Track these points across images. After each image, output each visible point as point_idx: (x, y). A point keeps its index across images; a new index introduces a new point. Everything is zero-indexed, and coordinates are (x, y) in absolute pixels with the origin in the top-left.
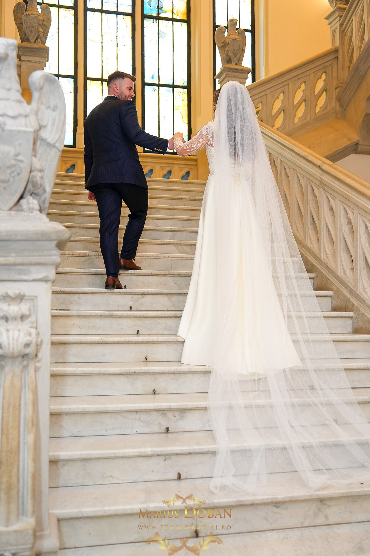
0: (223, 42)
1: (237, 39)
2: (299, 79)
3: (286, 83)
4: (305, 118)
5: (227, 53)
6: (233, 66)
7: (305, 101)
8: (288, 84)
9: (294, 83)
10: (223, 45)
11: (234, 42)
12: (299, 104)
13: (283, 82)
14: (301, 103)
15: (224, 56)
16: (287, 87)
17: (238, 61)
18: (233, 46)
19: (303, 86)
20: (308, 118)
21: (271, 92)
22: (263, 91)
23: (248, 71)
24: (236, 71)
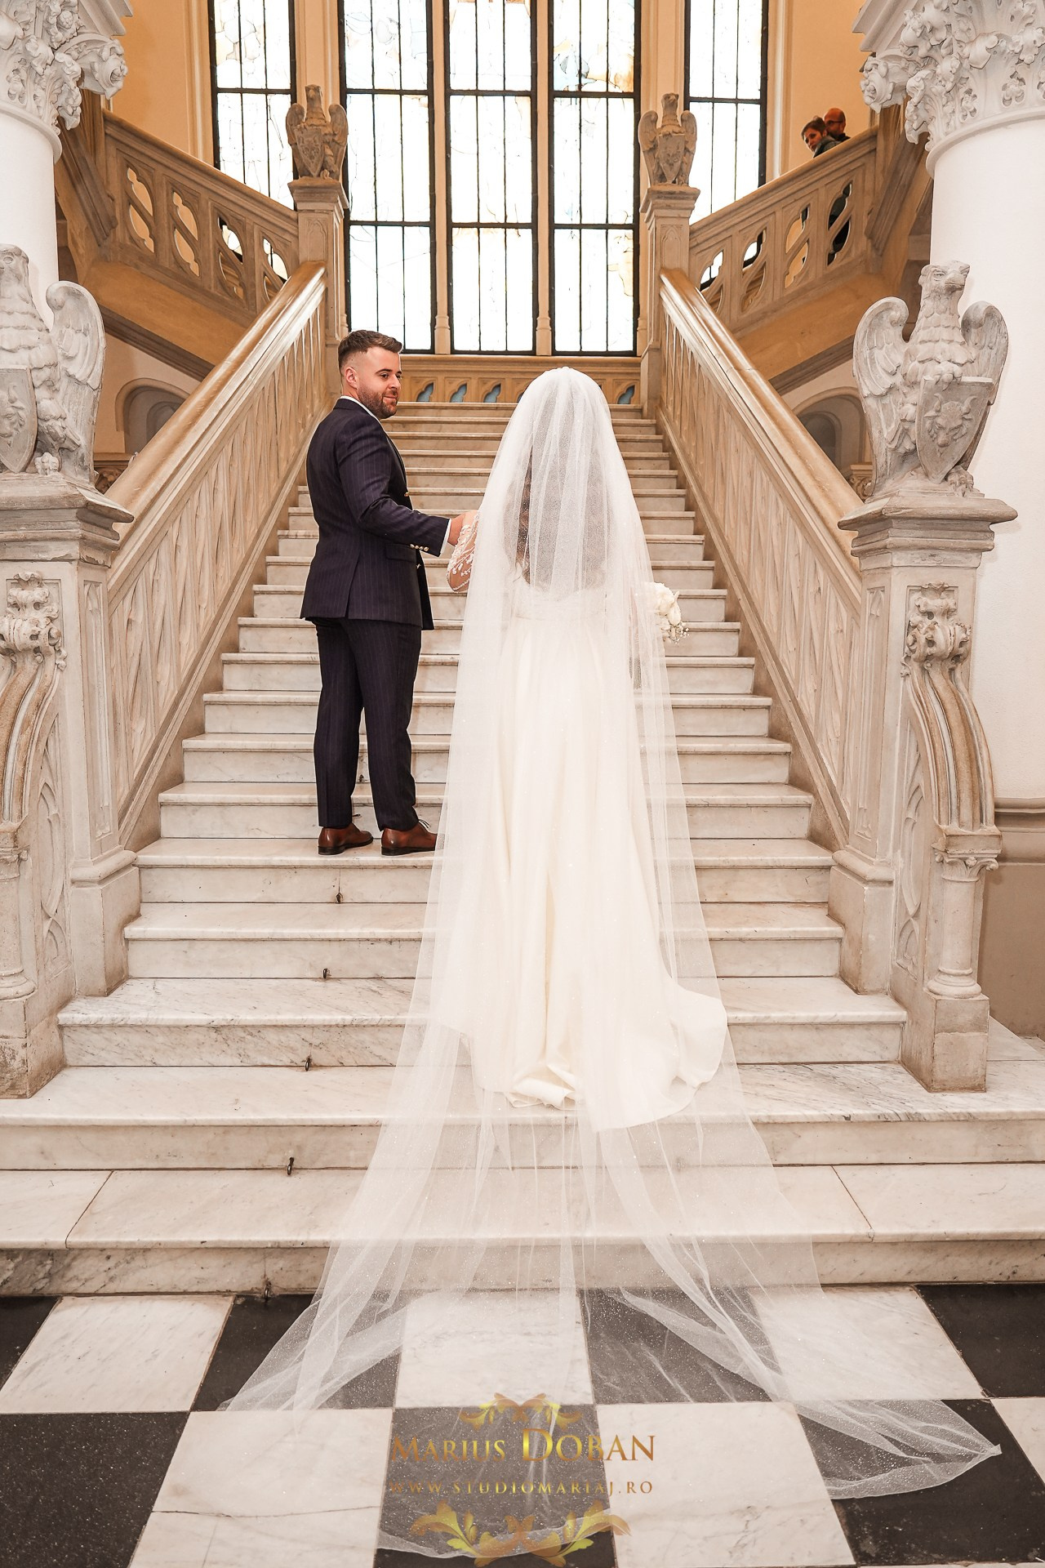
0: (653, 142)
1: (674, 132)
3: (769, 211)
4: (807, 276)
5: (658, 163)
6: (667, 187)
7: (808, 241)
8: (774, 213)
9: (785, 210)
10: (652, 146)
11: (667, 139)
12: (797, 249)
13: (764, 209)
14: (800, 248)
15: (654, 168)
16: (771, 218)
17: (677, 176)
18: (666, 148)
20: (811, 277)
21: (740, 231)
22: (726, 230)
23: (695, 195)
24: (671, 195)
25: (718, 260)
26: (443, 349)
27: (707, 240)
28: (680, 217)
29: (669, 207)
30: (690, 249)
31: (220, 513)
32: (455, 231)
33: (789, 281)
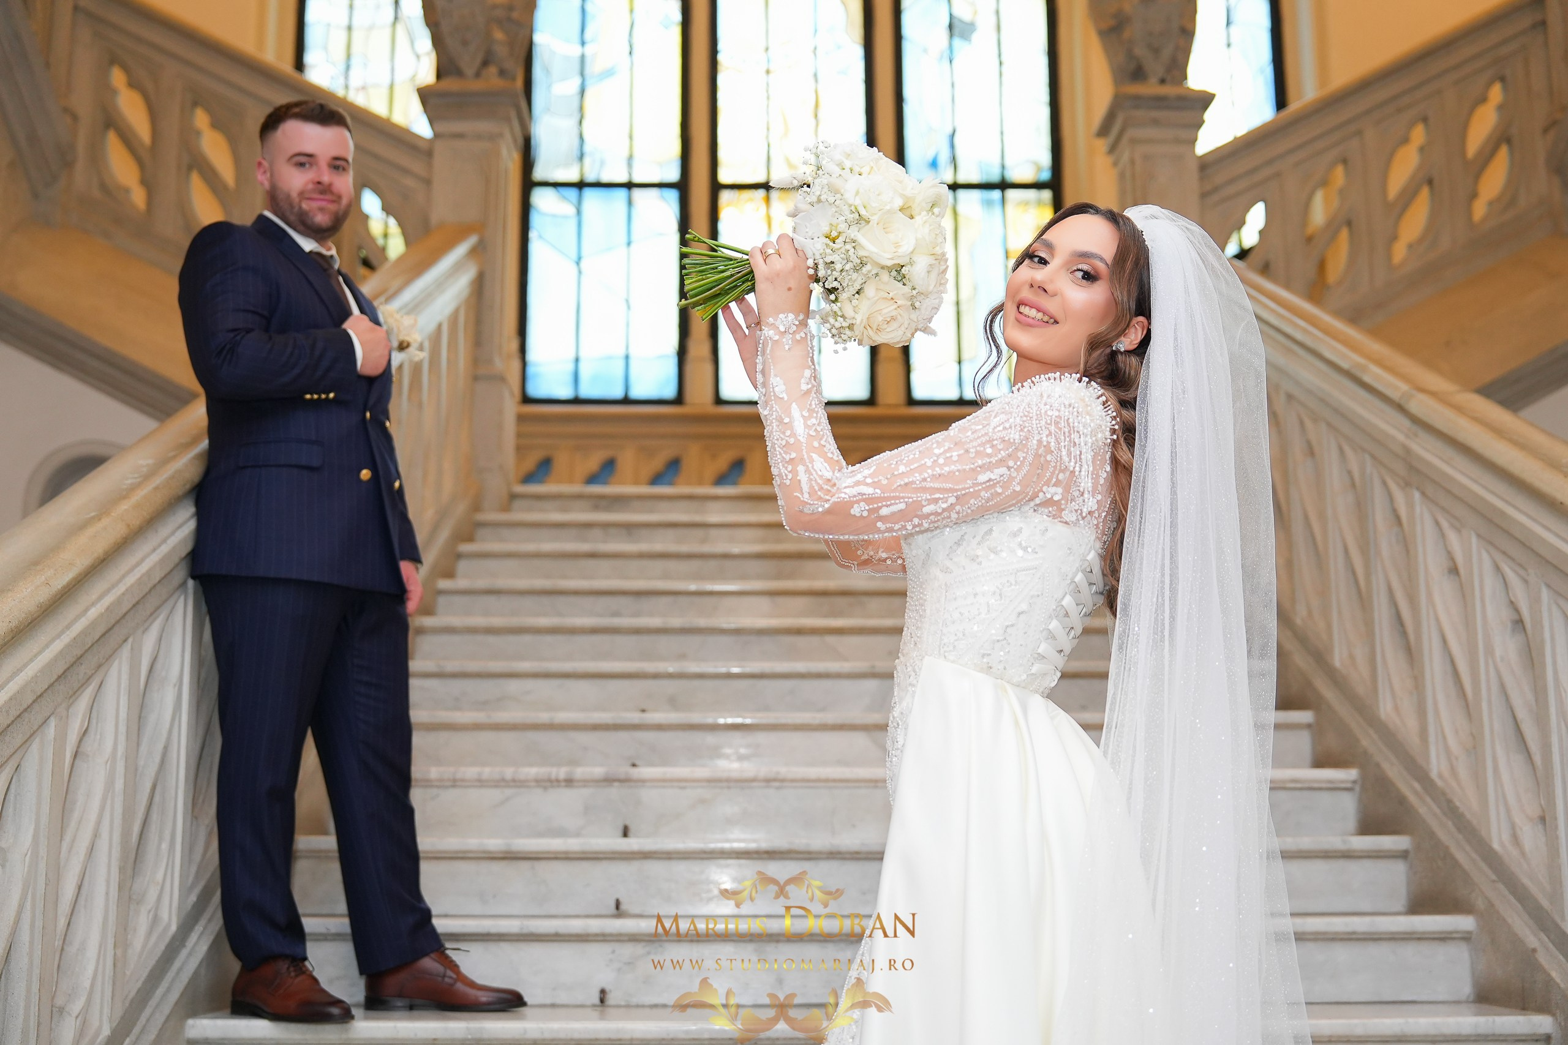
0: (1116, 15)
2: (1399, 110)
3: (1351, 129)
4: (1434, 242)
5: (1129, 50)
6: (1148, 88)
7: (1429, 182)
8: (1361, 133)
9: (1380, 126)
10: (1114, 22)
11: (1146, 9)
12: (1408, 196)
13: (1339, 126)
14: (1414, 194)
15: (1119, 59)
16: (1354, 142)
17: (1167, 71)
18: (1144, 23)
19: (1419, 134)
20: (1445, 243)
21: (1296, 165)
22: (1270, 162)
23: (1205, 100)
24: (1160, 102)
25: (1256, 217)
26: (699, 396)
27: (1232, 181)
28: (1178, 141)
29: (1155, 122)
30: (1204, 195)
31: (160, 747)
32: (725, 196)
33: (1400, 251)
